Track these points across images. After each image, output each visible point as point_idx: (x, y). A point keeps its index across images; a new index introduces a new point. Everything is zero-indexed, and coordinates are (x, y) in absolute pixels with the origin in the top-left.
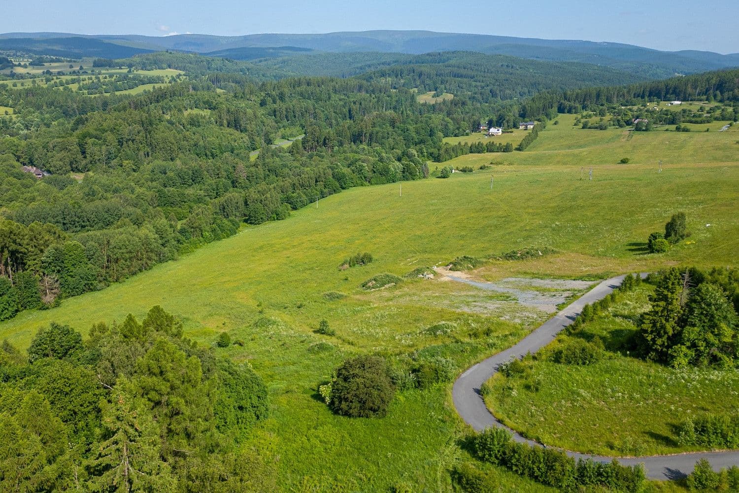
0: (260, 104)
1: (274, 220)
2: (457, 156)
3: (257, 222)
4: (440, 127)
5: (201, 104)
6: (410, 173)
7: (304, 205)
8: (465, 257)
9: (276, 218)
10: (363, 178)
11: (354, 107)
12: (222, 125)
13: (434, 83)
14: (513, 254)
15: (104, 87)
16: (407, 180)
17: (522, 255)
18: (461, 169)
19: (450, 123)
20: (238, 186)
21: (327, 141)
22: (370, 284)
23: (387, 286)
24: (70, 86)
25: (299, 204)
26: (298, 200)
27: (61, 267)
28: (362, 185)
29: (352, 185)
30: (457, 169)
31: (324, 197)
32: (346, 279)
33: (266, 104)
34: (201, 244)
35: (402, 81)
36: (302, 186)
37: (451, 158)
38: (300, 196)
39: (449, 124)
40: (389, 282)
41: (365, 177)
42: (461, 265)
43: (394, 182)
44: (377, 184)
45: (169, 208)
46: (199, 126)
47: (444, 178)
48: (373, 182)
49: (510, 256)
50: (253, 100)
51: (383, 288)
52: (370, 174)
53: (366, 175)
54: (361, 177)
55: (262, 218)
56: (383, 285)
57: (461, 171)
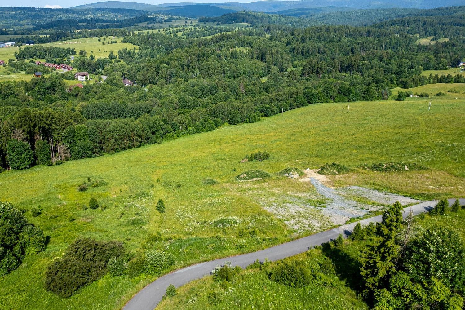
0: (287, 44)
1: (247, 123)
2: (423, 85)
3: (234, 123)
4: (422, 62)
5: (245, 44)
6: (370, 95)
7: (275, 114)
8: (333, 164)
9: (248, 121)
10: (329, 96)
11: (356, 47)
12: (252, 58)
13: (435, 30)
14: (379, 166)
15: (197, 34)
16: (366, 100)
17: (387, 168)
18: (420, 94)
19: (432, 59)
20: (238, 98)
21: (319, 69)
22: (242, 176)
23: (254, 179)
24: (177, 34)
25: (270, 112)
26: (270, 110)
27: (72, 140)
28: (327, 102)
29: (320, 101)
30: (416, 94)
31: (292, 109)
32: (234, 170)
33: (290, 44)
34: (184, 134)
35: (408, 28)
36: (278, 100)
37: (417, 86)
38: (271, 107)
39: (431, 61)
40: (257, 177)
41: (331, 96)
42: (327, 170)
43: (354, 101)
44: (339, 102)
45: (186, 110)
46: (236, 58)
47: (400, 100)
48: (336, 100)
49: (376, 168)
50: (282, 41)
51: (251, 180)
52: (335, 94)
53: (331, 95)
54: (328, 96)
55: (237, 121)
56: (251, 178)
57: (419, 96)
